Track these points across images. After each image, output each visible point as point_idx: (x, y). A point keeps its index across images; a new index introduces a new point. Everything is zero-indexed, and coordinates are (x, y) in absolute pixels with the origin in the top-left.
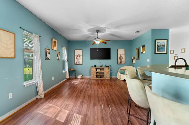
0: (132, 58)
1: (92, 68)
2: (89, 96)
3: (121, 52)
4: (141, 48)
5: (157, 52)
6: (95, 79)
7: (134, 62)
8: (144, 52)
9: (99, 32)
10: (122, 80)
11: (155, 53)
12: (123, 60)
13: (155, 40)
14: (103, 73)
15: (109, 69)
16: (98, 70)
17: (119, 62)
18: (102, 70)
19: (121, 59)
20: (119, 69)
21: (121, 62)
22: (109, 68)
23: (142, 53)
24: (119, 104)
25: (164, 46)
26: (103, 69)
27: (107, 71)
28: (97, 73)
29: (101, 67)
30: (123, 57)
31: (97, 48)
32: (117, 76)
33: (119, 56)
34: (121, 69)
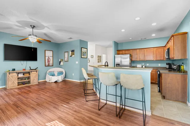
0: (60, 60)
1: (10, 73)
2: (37, 105)
3: (49, 54)
4: (71, 52)
5: (82, 57)
6: (16, 88)
7: (62, 63)
8: (73, 56)
9: (34, 28)
10: (53, 82)
11: (81, 57)
12: (51, 62)
13: (82, 48)
14: (29, 78)
15: (37, 73)
16: (21, 75)
17: (47, 64)
18: (25, 75)
19: (49, 61)
20: (48, 72)
21: (49, 64)
22: (36, 71)
23: (71, 56)
24: (75, 99)
25: (86, 52)
26: (29, 73)
27: (34, 75)
28: (18, 78)
29: (24, 71)
30: (51, 58)
31: (33, 47)
32: (45, 79)
33: (47, 58)
34: (49, 72)
